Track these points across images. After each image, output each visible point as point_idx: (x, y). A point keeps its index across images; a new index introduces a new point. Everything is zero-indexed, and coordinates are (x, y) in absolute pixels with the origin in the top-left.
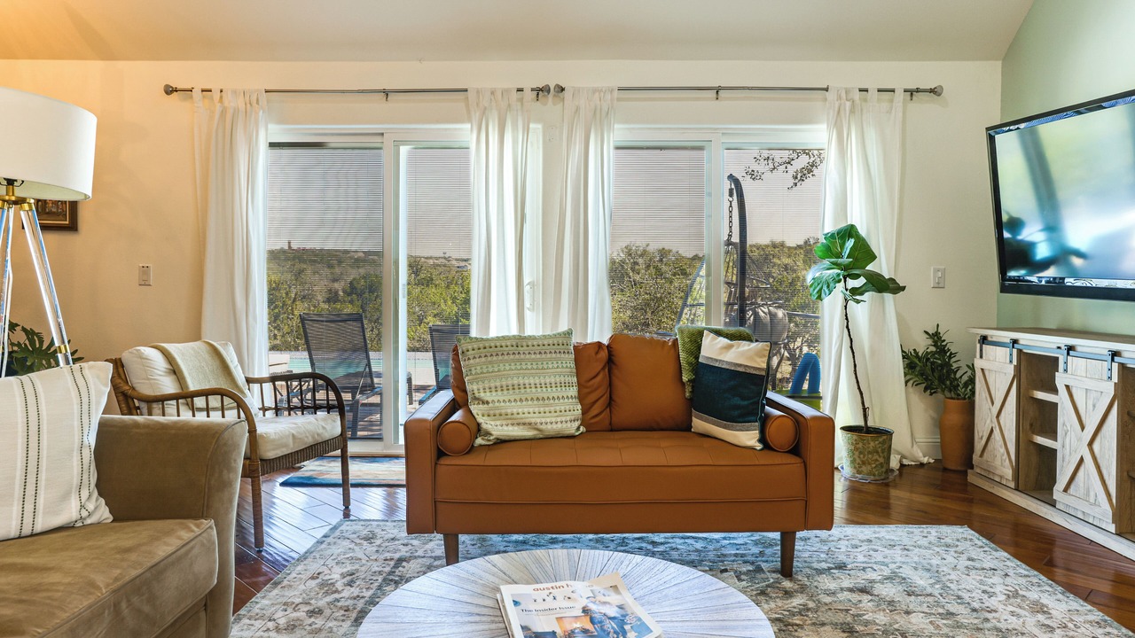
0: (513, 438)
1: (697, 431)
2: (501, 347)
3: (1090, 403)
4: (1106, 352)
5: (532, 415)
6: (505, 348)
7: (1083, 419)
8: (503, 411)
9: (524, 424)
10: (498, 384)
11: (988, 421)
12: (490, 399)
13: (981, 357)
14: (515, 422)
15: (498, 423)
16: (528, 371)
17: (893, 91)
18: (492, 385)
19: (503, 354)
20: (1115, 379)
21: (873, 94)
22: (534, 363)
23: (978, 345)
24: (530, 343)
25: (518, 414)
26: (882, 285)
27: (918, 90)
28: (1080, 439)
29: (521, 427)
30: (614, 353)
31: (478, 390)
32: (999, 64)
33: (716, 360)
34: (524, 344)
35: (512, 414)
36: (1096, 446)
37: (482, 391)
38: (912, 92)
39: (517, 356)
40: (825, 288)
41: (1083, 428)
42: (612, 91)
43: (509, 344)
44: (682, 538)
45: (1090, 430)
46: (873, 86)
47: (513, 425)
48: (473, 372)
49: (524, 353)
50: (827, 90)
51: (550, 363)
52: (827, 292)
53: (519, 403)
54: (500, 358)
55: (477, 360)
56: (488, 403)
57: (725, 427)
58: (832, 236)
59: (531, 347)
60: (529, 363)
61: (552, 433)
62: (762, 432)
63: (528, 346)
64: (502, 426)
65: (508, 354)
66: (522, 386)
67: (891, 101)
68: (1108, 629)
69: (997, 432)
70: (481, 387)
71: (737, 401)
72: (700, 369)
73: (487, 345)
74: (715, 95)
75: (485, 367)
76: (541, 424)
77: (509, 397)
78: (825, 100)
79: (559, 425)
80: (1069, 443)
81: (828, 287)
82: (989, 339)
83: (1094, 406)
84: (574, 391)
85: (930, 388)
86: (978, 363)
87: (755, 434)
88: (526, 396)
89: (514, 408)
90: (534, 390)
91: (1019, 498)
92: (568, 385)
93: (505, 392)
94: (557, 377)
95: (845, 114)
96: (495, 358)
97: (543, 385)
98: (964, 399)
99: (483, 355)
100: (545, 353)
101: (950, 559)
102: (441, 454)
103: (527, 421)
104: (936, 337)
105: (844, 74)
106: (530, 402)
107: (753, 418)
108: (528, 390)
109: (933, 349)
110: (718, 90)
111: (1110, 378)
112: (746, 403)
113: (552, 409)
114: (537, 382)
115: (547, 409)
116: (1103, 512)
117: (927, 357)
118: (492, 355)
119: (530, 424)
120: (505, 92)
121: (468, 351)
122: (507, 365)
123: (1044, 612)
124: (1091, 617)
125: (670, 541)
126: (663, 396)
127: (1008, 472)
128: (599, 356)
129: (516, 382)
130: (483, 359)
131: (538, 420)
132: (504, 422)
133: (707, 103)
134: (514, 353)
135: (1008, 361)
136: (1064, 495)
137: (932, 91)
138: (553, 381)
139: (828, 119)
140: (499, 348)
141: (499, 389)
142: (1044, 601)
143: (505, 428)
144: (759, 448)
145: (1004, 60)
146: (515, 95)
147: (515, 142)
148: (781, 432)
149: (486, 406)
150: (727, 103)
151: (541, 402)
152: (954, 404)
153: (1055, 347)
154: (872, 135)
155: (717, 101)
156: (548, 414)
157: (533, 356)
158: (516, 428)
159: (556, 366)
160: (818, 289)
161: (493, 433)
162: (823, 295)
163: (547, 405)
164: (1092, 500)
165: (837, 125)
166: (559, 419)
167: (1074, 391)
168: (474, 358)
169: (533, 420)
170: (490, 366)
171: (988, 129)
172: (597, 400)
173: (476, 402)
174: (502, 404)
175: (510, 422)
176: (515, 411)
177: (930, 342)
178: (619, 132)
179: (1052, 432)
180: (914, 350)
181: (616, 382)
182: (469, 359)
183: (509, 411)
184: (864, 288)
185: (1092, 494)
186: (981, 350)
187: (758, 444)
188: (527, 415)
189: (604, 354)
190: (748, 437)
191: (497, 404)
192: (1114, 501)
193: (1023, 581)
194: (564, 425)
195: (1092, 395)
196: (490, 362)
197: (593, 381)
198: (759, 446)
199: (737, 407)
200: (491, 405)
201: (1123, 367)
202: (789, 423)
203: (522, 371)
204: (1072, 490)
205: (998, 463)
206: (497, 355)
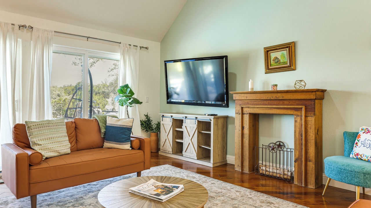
0: (51, 157)
1: (106, 147)
2: (43, 124)
3: (191, 130)
4: (194, 118)
5: (57, 147)
6: (45, 125)
7: (189, 134)
8: (47, 147)
9: (54, 151)
10: (44, 138)
11: (165, 137)
12: (42, 143)
13: (162, 121)
14: (51, 151)
15: (45, 152)
16: (54, 132)
17: (137, 46)
18: (42, 138)
19: (44, 127)
20: (197, 124)
21: (132, 46)
22: (55, 129)
23: (162, 118)
24: (53, 123)
25: (52, 148)
26: (137, 102)
27: (143, 47)
28: (189, 139)
29: (53, 152)
30: (77, 125)
31: (36, 140)
32: (160, 43)
33: (115, 125)
34: (51, 123)
35: (50, 148)
36: (192, 140)
37: (38, 141)
38: (141, 47)
39: (49, 127)
40: (124, 102)
41: (189, 136)
42: (52, 32)
43: (46, 123)
44: (102, 182)
45: (191, 136)
46: (132, 44)
47: (50, 152)
48: (34, 134)
49: (51, 126)
50: (120, 43)
51: (60, 129)
52: (125, 104)
53: (52, 144)
54: (44, 128)
55: (35, 130)
56: (41, 145)
57: (120, 144)
58: (123, 87)
59: (53, 124)
60: (54, 130)
61: (63, 153)
62: (131, 144)
63: (52, 123)
64: (47, 153)
65: (46, 127)
66: (52, 138)
67: (136, 49)
68: (207, 178)
69: (167, 140)
70: (37, 139)
71: (124, 136)
72: (107, 128)
73: (38, 124)
74: (87, 39)
75: (38, 132)
76: (60, 150)
77: (48, 142)
78: (120, 46)
79: (65, 150)
80: (186, 141)
81: (125, 102)
82: (164, 116)
83: (192, 131)
84: (67, 138)
85: (147, 131)
86: (162, 123)
87: (129, 145)
88: (54, 141)
89: (50, 146)
90: (56, 139)
91: (173, 156)
92: (65, 136)
93: (47, 140)
94: (63, 134)
95: (125, 51)
96: (42, 128)
97: (59, 137)
98: (155, 133)
99: (37, 128)
100: (57, 126)
101: (170, 172)
102: (30, 165)
103: (56, 150)
104: (147, 116)
105: (125, 39)
106: (56, 143)
107: (129, 141)
108: (55, 139)
109: (146, 119)
110: (88, 38)
111: (195, 124)
112: (127, 136)
113: (63, 145)
114: (57, 136)
115: (61, 145)
116: (194, 155)
117: (145, 122)
118: (40, 127)
119: (56, 151)
120: (6, 24)
121: (31, 126)
122: (46, 130)
123: (195, 178)
124: (203, 177)
125: (99, 183)
126: (94, 137)
127: (171, 150)
128: (73, 126)
129: (50, 136)
130: (38, 129)
131: (59, 149)
132: (47, 151)
133: (84, 41)
134: (48, 126)
135: (170, 121)
136: (185, 153)
137: (146, 48)
138: (62, 135)
139: (120, 52)
140: (43, 125)
141: (44, 140)
142: (193, 176)
143: (48, 153)
144: (130, 149)
145: (161, 43)
146: (11, 26)
147: (11, 45)
148: (136, 144)
149: (40, 146)
150: (91, 42)
151: (59, 143)
152: (153, 134)
153: (182, 117)
154: (132, 58)
155: (88, 41)
156: (62, 147)
157: (55, 127)
158: (51, 153)
159: (62, 130)
160: (122, 103)
161: (45, 155)
162: (124, 105)
163: (61, 144)
164: (192, 153)
165: (123, 54)
166: (65, 148)
167: (187, 127)
168: (34, 129)
169: (57, 149)
170: (40, 131)
171: (165, 61)
172: (73, 141)
173: (35, 145)
174: (47, 145)
175: (49, 151)
176: (51, 147)
177: (145, 118)
178: (54, 47)
179: (182, 138)
180: (142, 120)
181: (78, 134)
182: (32, 129)
183: (49, 147)
184: (132, 103)
185: (192, 151)
186: (162, 119)
187: (130, 148)
188: (55, 148)
189: (74, 125)
190: (127, 146)
191: (45, 145)
192: (197, 152)
193: (187, 173)
194: (67, 150)
195: (192, 128)
196: (40, 130)
197: (71, 135)
198: (131, 149)
199: (124, 138)
200: (42, 146)
201: (198, 121)
202: (138, 141)
203: (51, 133)
204: (187, 151)
205: (167, 148)
206: (42, 127)
